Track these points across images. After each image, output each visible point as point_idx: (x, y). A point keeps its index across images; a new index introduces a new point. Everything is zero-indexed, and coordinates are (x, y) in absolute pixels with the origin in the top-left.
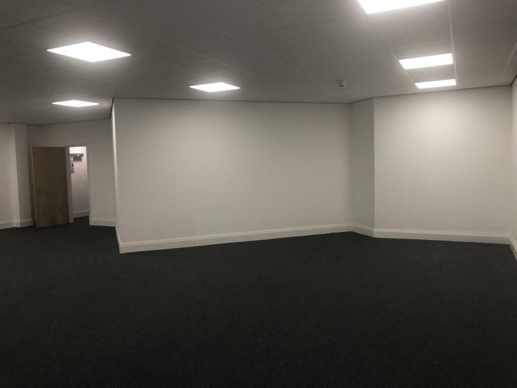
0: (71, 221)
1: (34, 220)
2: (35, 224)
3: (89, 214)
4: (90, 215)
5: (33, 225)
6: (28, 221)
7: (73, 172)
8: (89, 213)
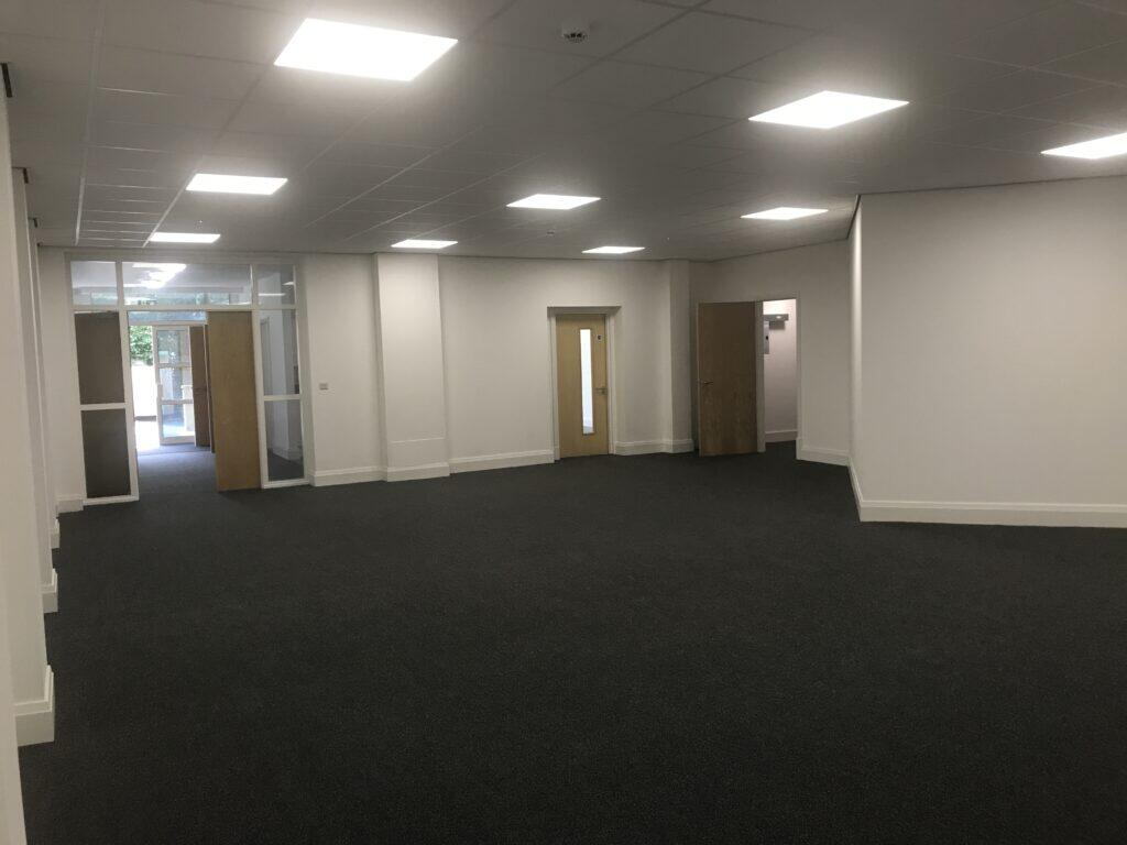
0: (762, 449)
1: (695, 441)
2: (697, 450)
3: (796, 436)
4: (798, 440)
5: (692, 450)
6: (686, 444)
7: (767, 352)
8: (796, 433)
